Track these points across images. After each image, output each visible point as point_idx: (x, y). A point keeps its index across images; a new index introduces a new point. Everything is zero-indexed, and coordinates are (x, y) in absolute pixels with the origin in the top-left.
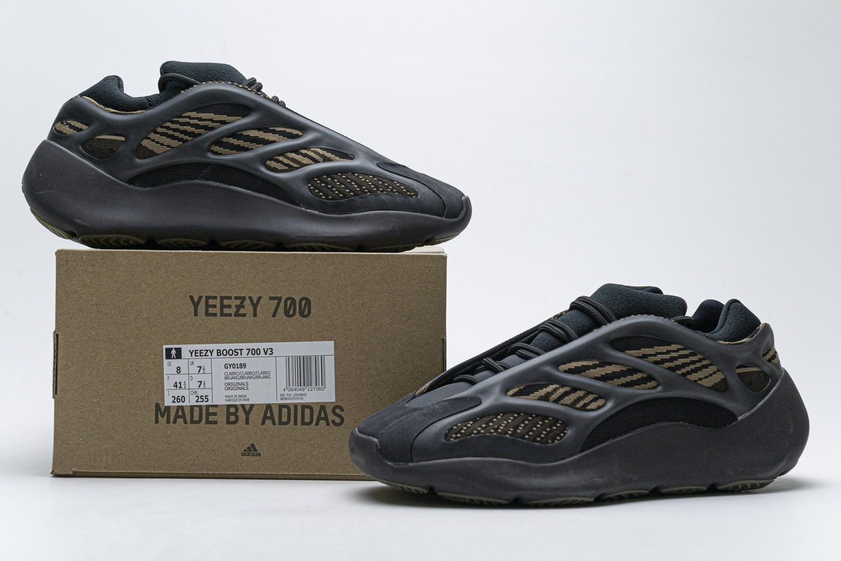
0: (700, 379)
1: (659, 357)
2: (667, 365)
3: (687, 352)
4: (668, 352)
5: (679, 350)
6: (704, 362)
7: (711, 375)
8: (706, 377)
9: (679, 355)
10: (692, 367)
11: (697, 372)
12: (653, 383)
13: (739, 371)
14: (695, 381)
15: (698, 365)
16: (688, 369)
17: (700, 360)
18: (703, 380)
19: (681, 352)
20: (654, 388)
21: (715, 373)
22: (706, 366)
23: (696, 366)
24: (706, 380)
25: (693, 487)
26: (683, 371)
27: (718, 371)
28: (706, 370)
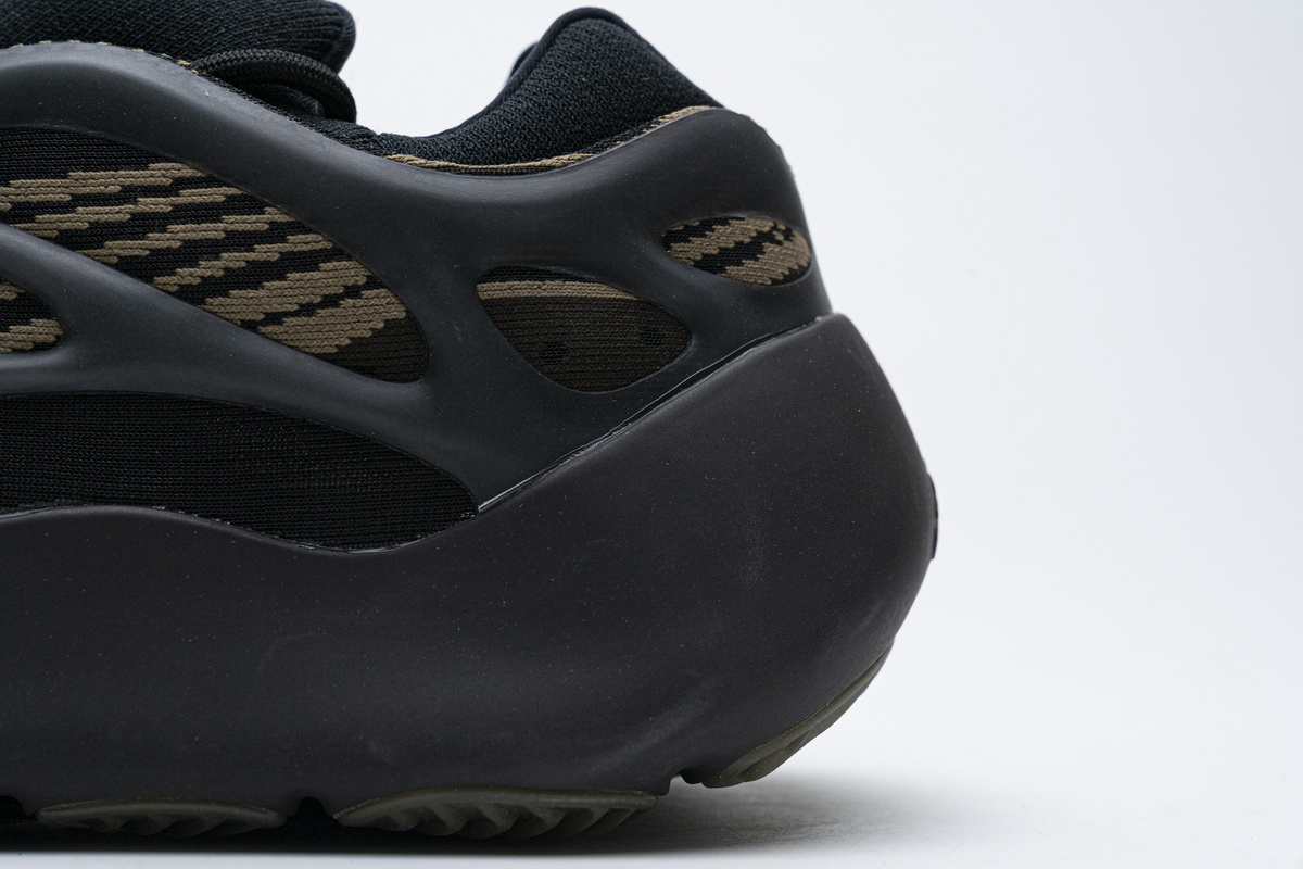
0: (274, 318)
1: (83, 217)
2: (119, 247)
3: (216, 194)
4: (128, 194)
5: (180, 184)
6: (299, 242)
7: (331, 301)
8: (307, 310)
9: (177, 208)
10: (234, 259)
11: (256, 286)
12: (41, 329)
13: (492, 290)
14: (250, 326)
15: (266, 252)
16: (208, 268)
17: (276, 233)
18: (289, 321)
19: (187, 196)
20: (40, 348)
21: (353, 292)
22: (308, 261)
23: (251, 256)
24: (304, 320)
25: (201, 808)
26: (188, 275)
27: (372, 283)
28: (309, 275)
